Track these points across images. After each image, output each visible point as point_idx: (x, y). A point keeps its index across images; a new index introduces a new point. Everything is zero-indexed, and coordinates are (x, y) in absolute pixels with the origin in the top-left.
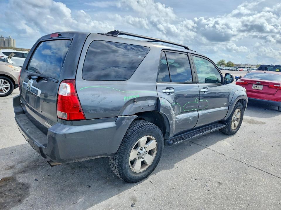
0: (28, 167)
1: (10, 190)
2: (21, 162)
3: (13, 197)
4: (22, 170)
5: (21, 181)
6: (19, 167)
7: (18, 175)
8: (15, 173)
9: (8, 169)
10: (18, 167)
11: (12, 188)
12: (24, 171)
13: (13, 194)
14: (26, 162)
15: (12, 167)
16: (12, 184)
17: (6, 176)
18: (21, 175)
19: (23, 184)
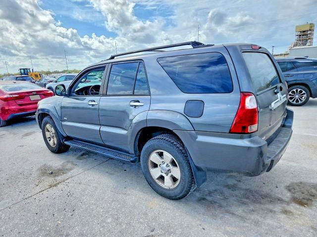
0: (271, 201)
1: (303, 193)
2: (271, 211)
3: (303, 188)
4: (279, 202)
5: (289, 194)
6: (278, 208)
7: (287, 199)
8: (288, 203)
9: (290, 212)
10: (280, 208)
11: (301, 193)
12: (279, 200)
13: (302, 189)
14: (266, 208)
15: (285, 212)
16: (298, 196)
17: (298, 206)
18: (284, 198)
19: (290, 190)
